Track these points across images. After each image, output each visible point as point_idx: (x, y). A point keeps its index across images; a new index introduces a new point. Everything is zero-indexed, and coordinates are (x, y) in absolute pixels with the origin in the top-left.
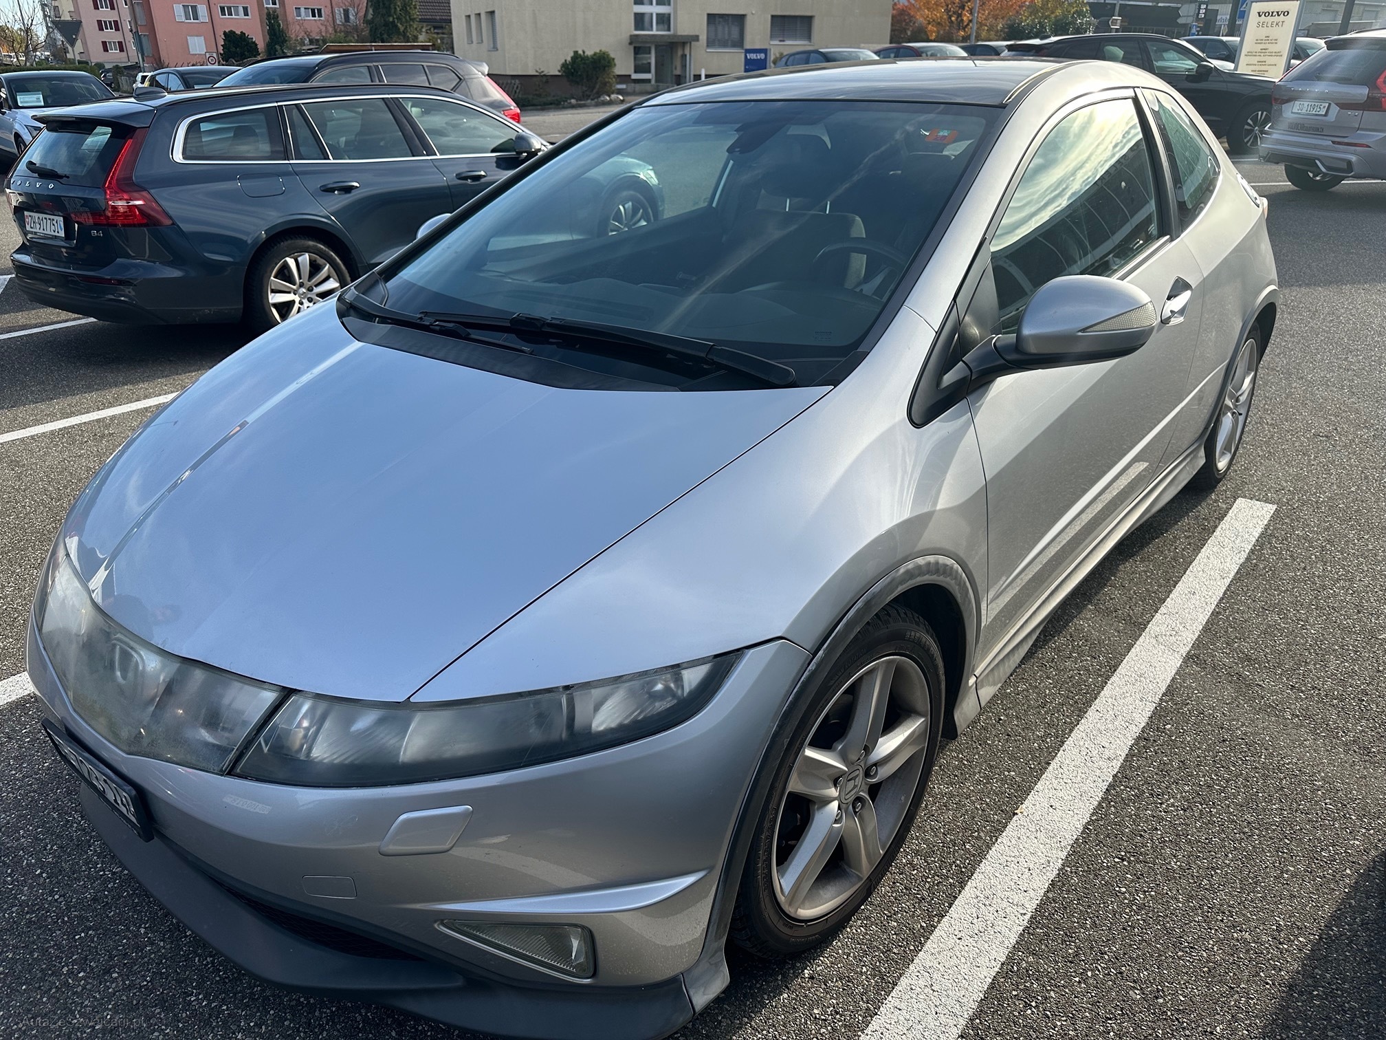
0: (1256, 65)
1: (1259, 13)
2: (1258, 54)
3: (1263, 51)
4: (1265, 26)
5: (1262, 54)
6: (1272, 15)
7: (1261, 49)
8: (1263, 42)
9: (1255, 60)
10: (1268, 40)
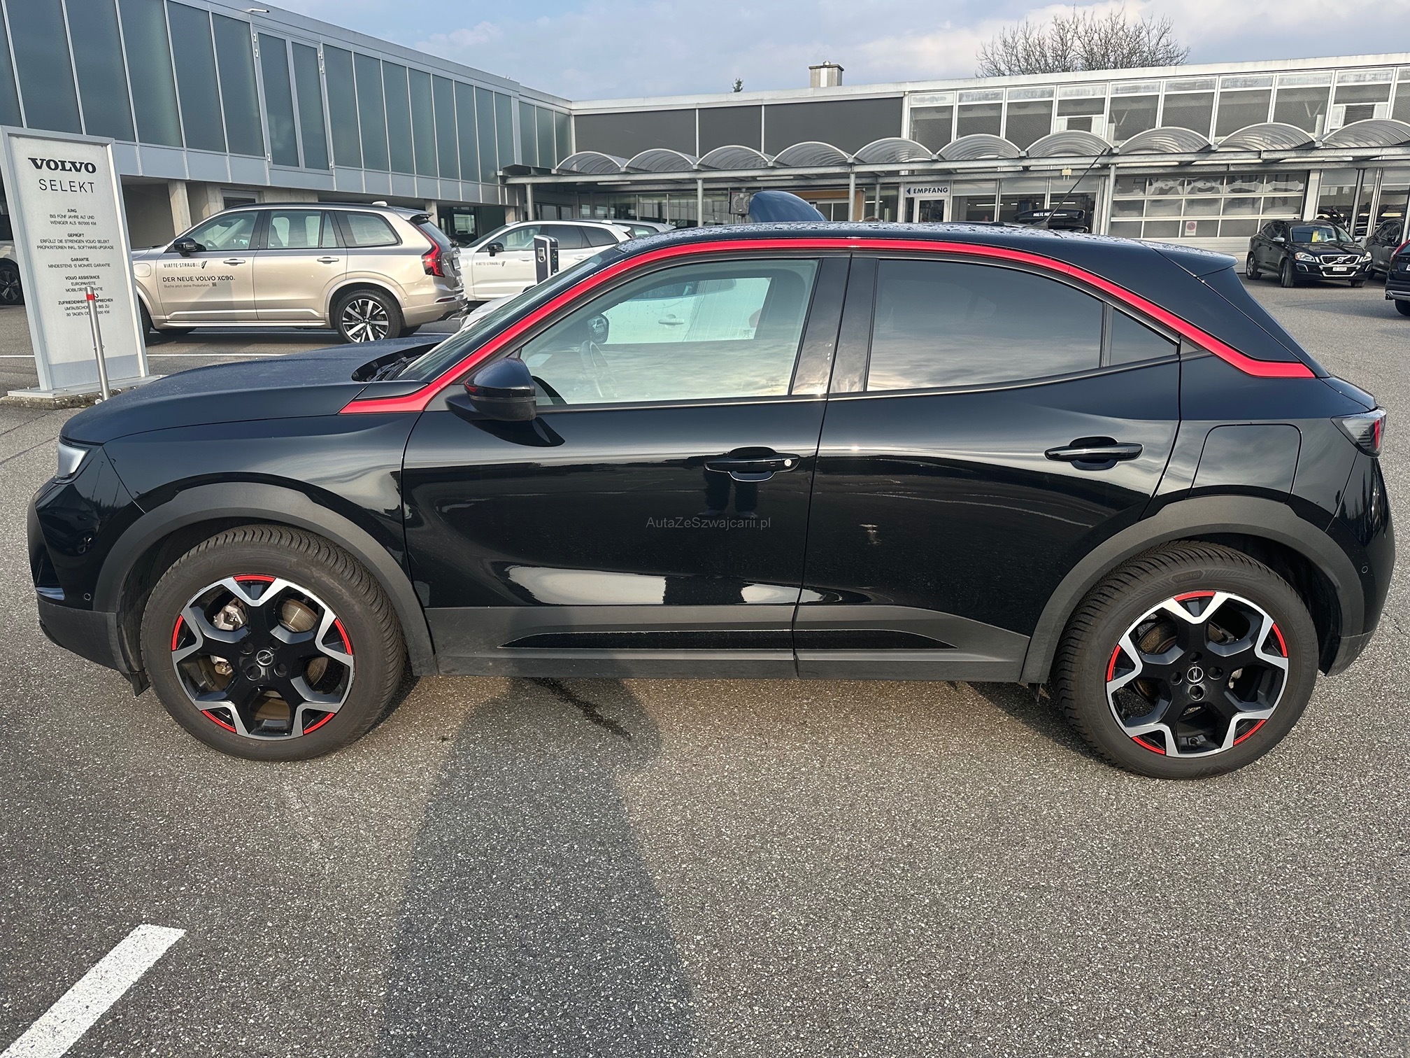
0: (70, 266)
1: (34, 161)
2: (67, 245)
3: (75, 238)
4: (58, 187)
5: (76, 245)
6: (63, 169)
7: (70, 235)
8: (67, 219)
9: (65, 256)
10: (77, 217)
